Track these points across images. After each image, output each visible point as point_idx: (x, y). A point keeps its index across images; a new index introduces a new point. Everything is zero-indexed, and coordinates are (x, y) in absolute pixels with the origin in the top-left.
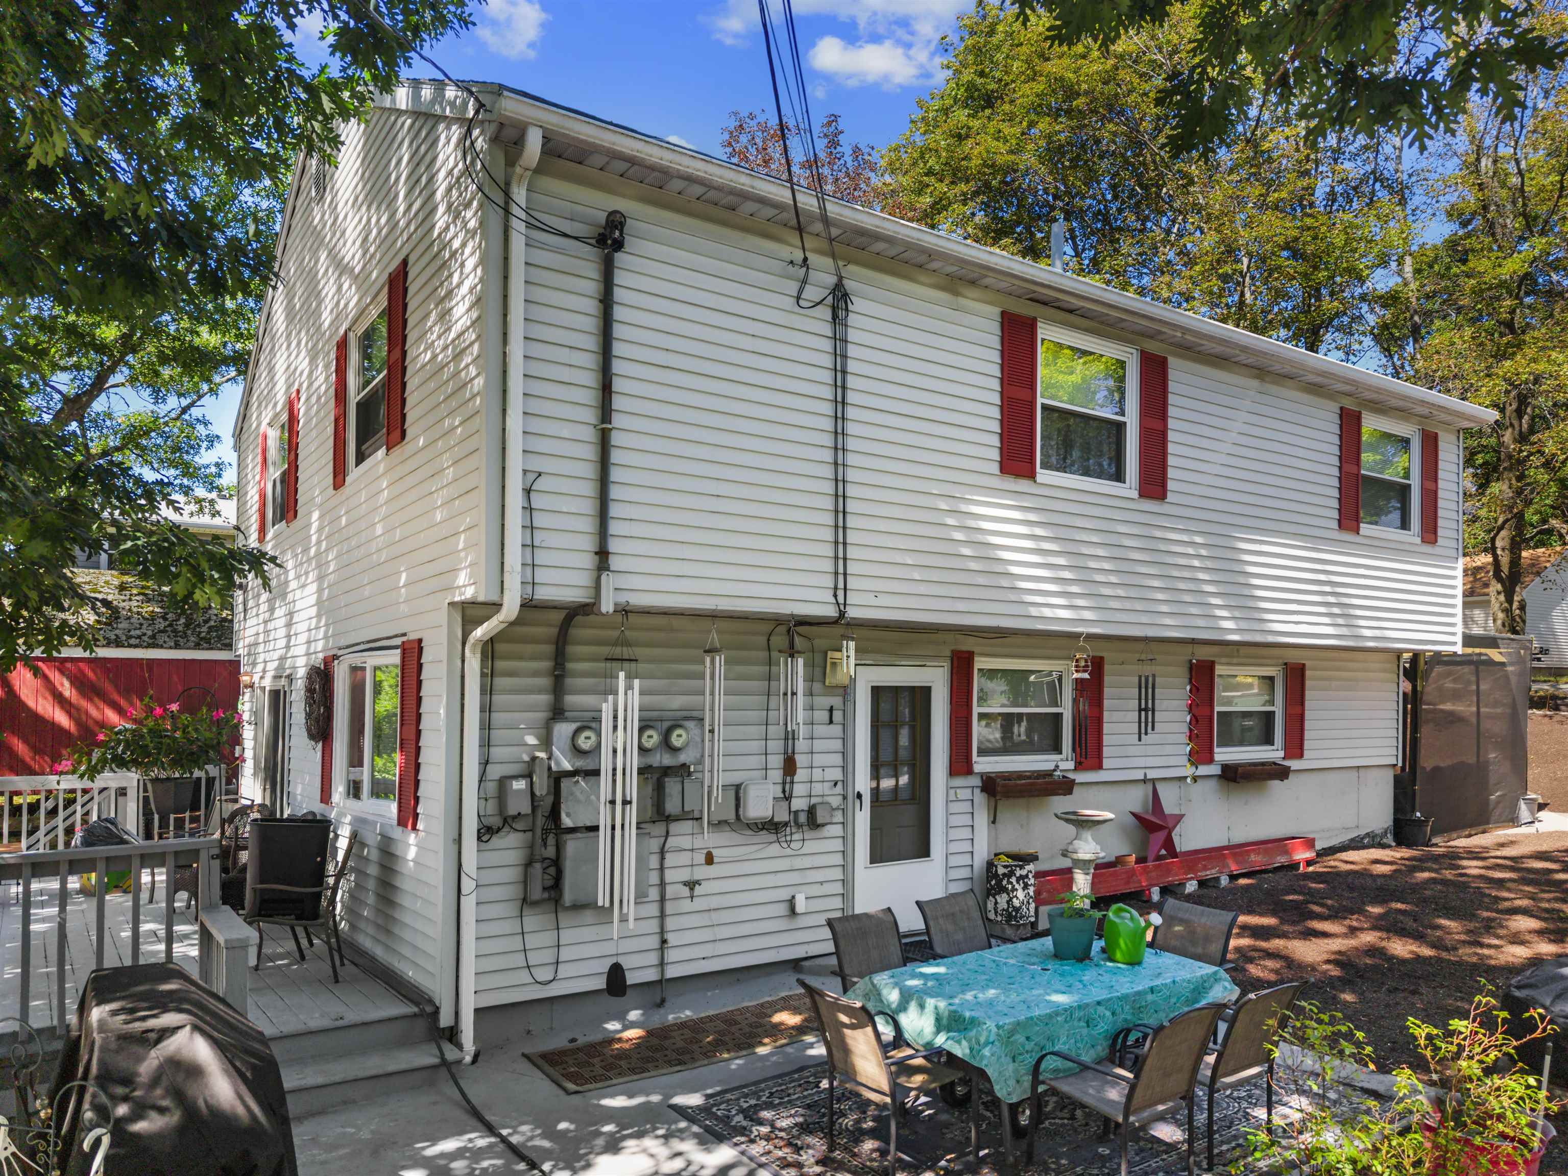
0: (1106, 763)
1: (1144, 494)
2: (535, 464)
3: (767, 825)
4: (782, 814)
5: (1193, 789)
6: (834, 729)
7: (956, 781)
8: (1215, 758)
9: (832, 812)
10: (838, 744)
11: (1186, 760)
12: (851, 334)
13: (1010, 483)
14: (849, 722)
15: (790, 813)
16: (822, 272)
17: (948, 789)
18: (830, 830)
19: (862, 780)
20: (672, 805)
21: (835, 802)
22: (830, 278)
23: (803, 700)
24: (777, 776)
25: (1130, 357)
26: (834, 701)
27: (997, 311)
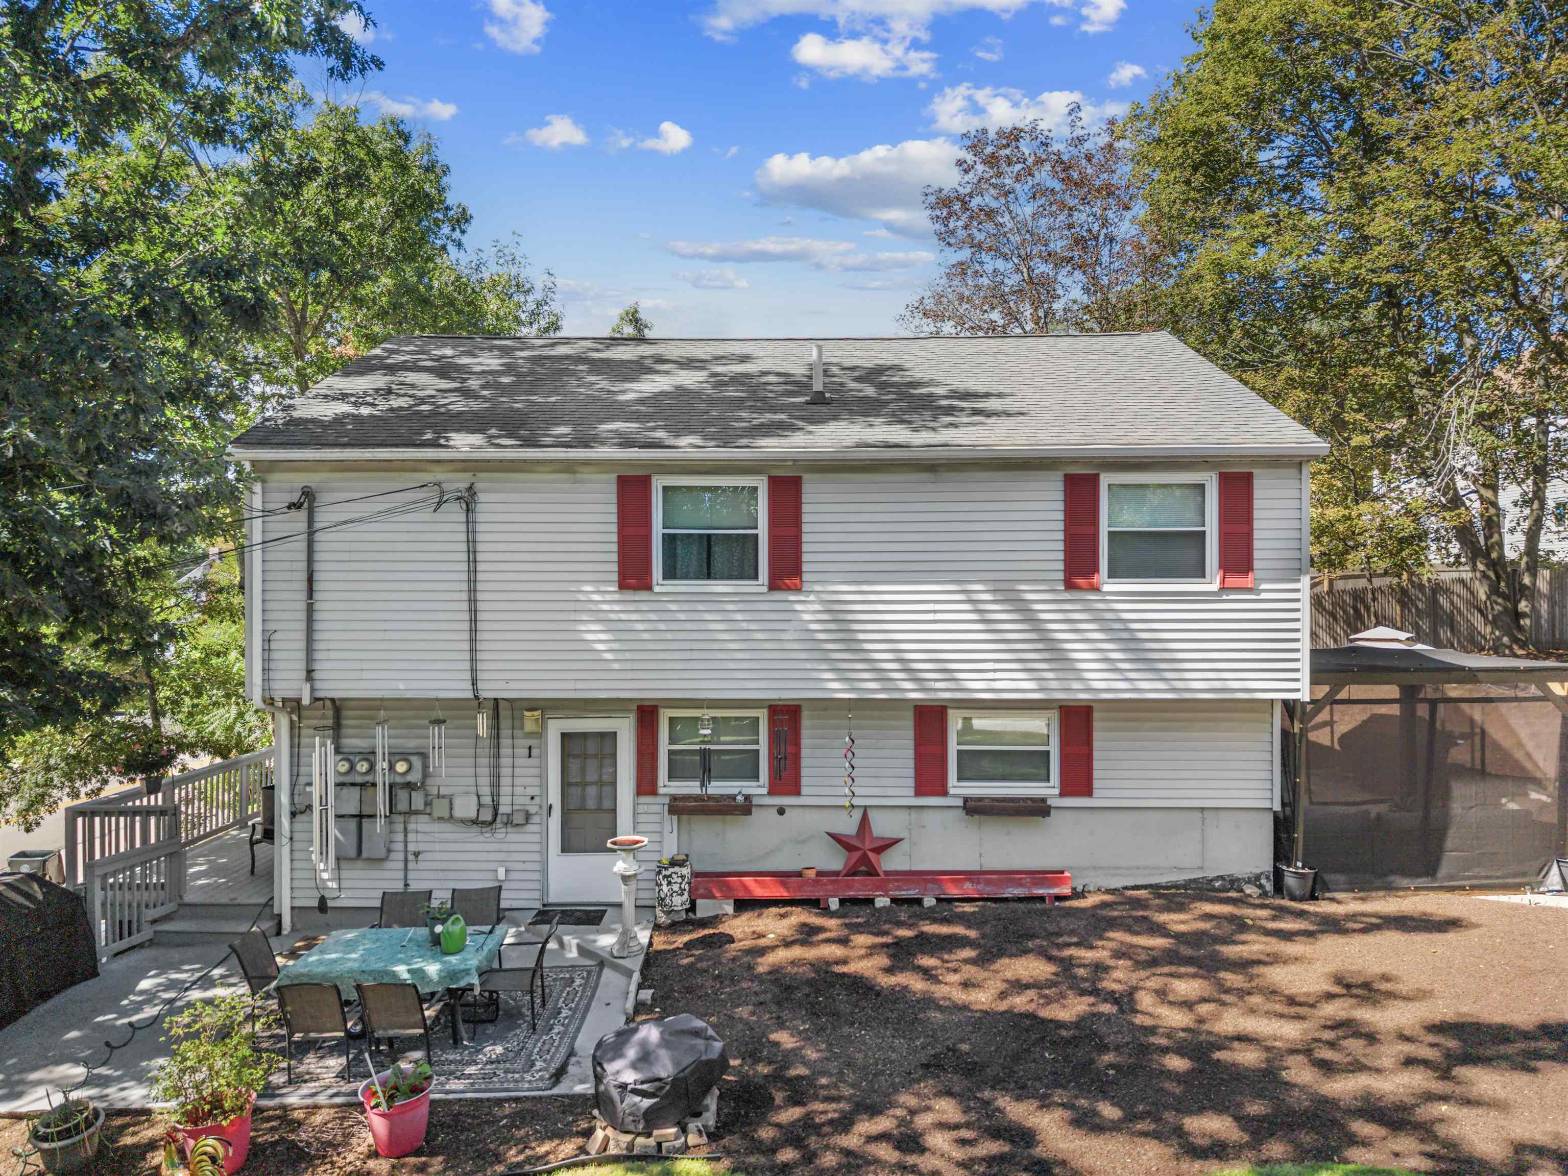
0: (804, 790)
1: (773, 586)
2: (271, 626)
3: (475, 822)
4: (487, 816)
5: (929, 818)
6: (532, 761)
7: (643, 799)
8: (952, 791)
9: (528, 816)
10: (536, 771)
11: (912, 792)
12: (480, 517)
13: (629, 595)
14: (543, 757)
15: (496, 815)
16: (458, 482)
17: (635, 805)
18: (530, 828)
19: (554, 796)
20: (402, 806)
21: (533, 809)
22: (463, 485)
23: (505, 742)
24: (486, 790)
25: (762, 484)
26: (533, 742)
27: (614, 476)
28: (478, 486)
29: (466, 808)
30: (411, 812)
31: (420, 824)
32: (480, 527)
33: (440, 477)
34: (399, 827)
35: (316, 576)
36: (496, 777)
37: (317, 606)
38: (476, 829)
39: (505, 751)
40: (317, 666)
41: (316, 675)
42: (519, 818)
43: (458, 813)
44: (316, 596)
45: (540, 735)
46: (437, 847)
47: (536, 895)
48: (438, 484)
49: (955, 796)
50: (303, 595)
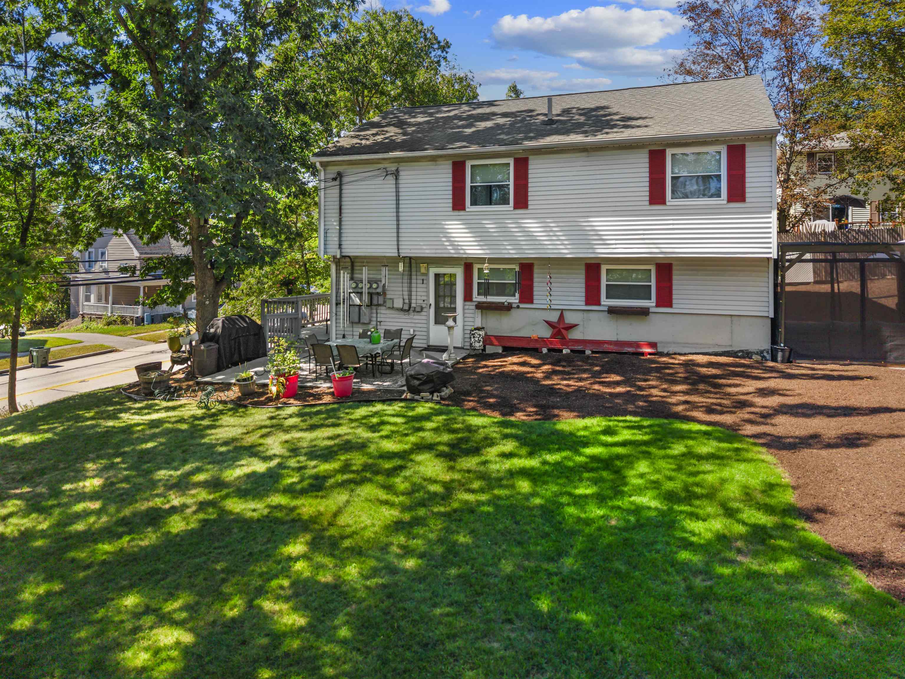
0: (535, 301)
1: (516, 207)
2: (327, 227)
3: (402, 310)
4: (406, 307)
5: (592, 315)
6: (424, 286)
7: (467, 303)
8: (603, 303)
9: (422, 308)
10: (425, 290)
11: (584, 303)
12: (400, 182)
13: (456, 213)
14: (428, 284)
15: (410, 307)
16: (392, 167)
17: (464, 305)
18: (423, 313)
19: (432, 301)
20: (375, 302)
21: (424, 306)
22: (394, 169)
23: (414, 277)
24: (406, 297)
25: (511, 161)
26: (424, 277)
27: (451, 162)
28: (400, 168)
29: (398, 304)
30: (378, 305)
31: (382, 310)
32: (400, 186)
33: (386, 165)
34: (374, 311)
35: (343, 207)
36: (410, 291)
37: (343, 219)
38: (402, 313)
39: (414, 281)
40: (343, 243)
41: (343, 247)
42: (418, 309)
43: (396, 306)
44: (343, 215)
45: (427, 274)
46: (388, 320)
47: (425, 341)
48: (385, 168)
49: (604, 305)
50: (338, 215)
